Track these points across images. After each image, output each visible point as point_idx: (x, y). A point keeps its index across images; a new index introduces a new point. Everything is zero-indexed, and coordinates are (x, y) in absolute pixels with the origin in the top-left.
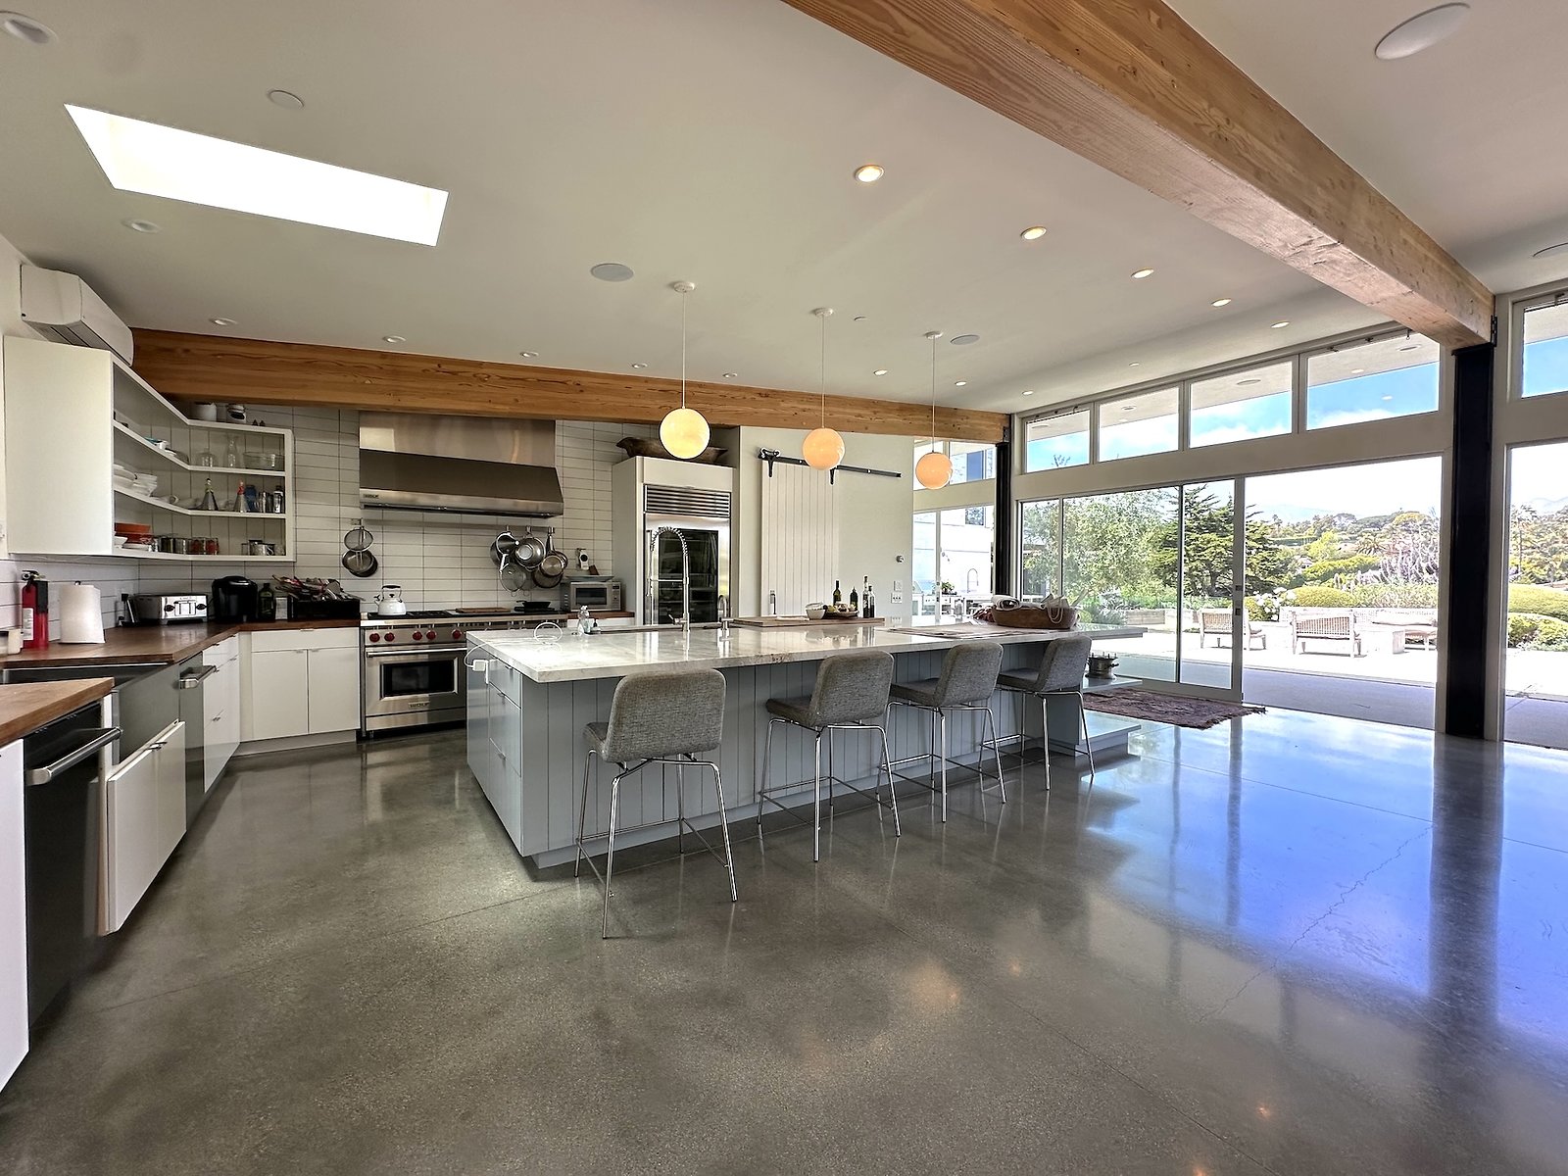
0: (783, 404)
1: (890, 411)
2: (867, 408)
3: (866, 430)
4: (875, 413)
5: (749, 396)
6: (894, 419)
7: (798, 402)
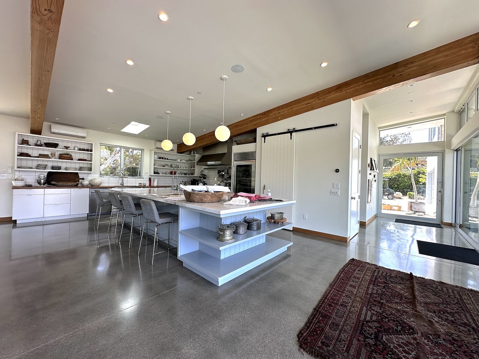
0: (271, 114)
1: (329, 92)
2: (313, 98)
3: (312, 108)
4: (318, 98)
5: (258, 117)
6: (333, 95)
7: (277, 111)
